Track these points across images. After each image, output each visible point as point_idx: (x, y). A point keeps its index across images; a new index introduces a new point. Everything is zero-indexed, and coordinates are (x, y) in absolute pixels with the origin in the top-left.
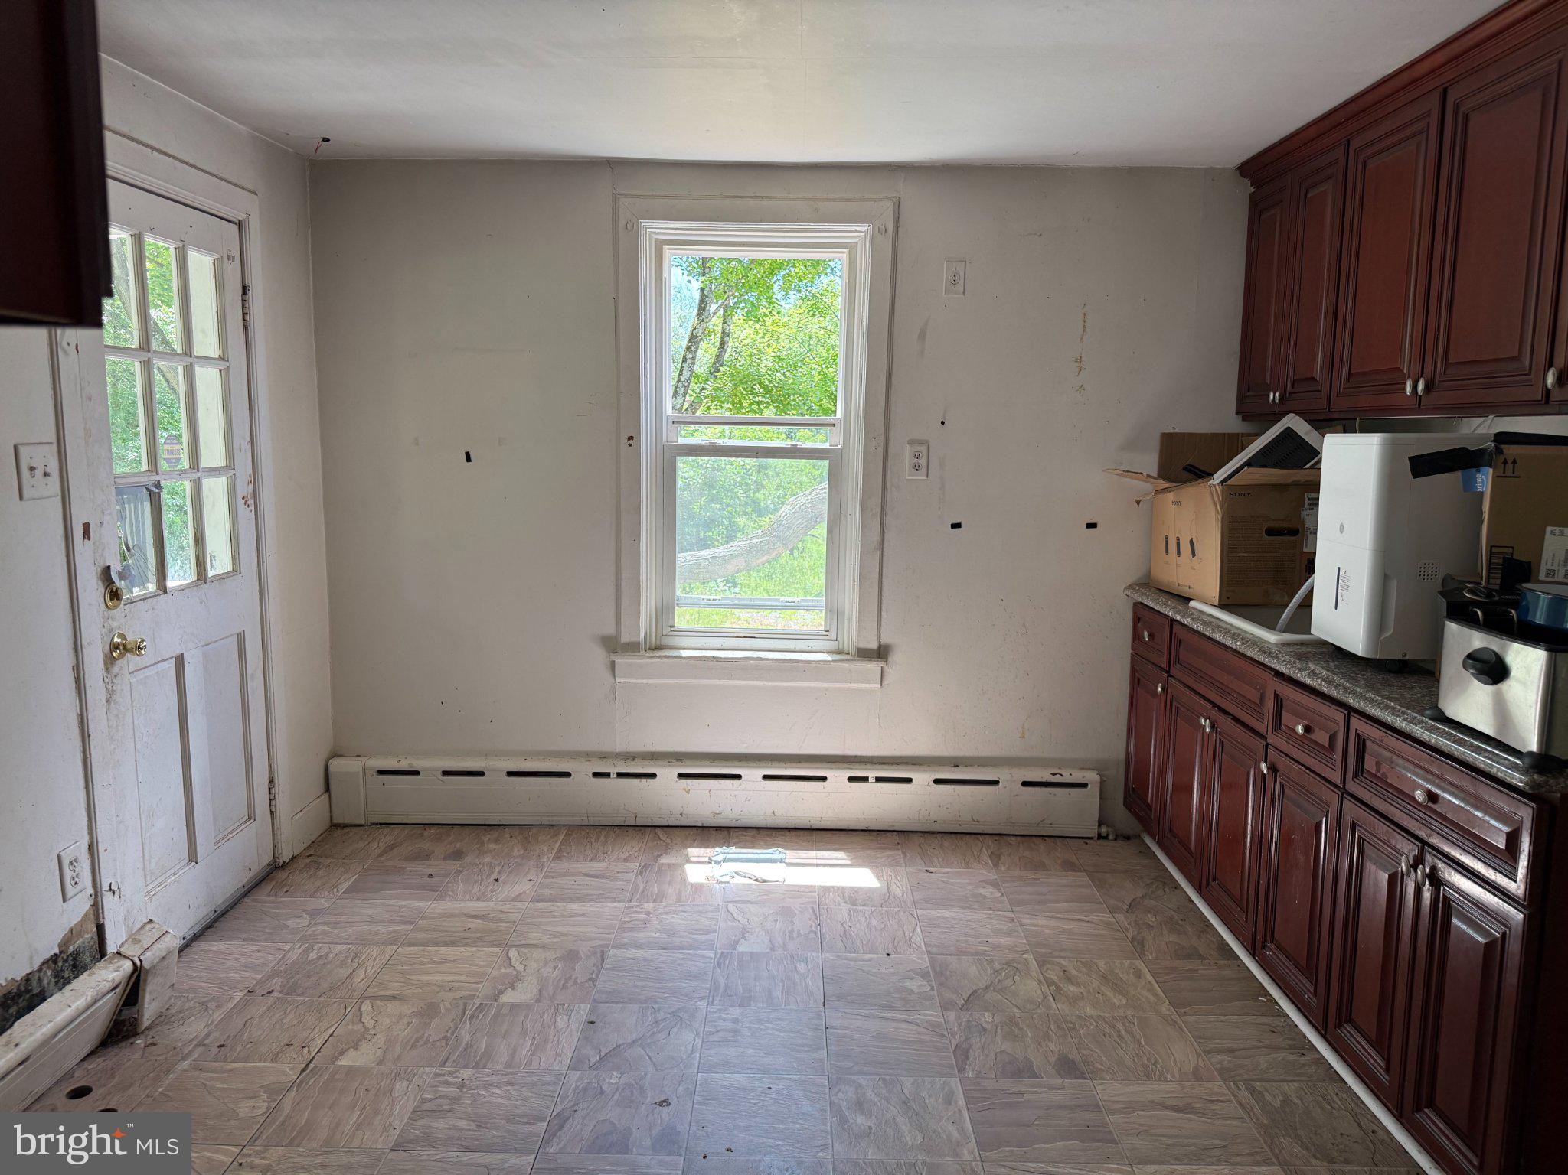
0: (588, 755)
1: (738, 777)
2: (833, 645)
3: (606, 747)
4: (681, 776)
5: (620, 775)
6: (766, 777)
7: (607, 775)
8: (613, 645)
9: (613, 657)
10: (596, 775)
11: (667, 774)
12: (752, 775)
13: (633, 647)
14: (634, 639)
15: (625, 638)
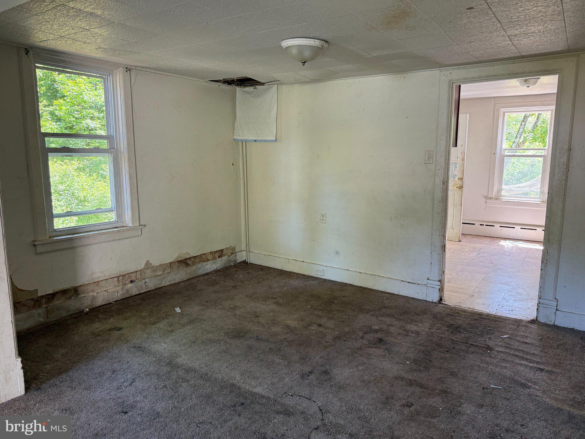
0: (479, 221)
1: (514, 228)
2: (541, 200)
3: (483, 220)
4: (500, 226)
5: (486, 225)
6: (521, 228)
7: (483, 225)
8: (486, 198)
9: (486, 200)
10: (481, 225)
11: (497, 226)
12: (518, 228)
13: (491, 198)
14: (491, 196)
15: (489, 196)
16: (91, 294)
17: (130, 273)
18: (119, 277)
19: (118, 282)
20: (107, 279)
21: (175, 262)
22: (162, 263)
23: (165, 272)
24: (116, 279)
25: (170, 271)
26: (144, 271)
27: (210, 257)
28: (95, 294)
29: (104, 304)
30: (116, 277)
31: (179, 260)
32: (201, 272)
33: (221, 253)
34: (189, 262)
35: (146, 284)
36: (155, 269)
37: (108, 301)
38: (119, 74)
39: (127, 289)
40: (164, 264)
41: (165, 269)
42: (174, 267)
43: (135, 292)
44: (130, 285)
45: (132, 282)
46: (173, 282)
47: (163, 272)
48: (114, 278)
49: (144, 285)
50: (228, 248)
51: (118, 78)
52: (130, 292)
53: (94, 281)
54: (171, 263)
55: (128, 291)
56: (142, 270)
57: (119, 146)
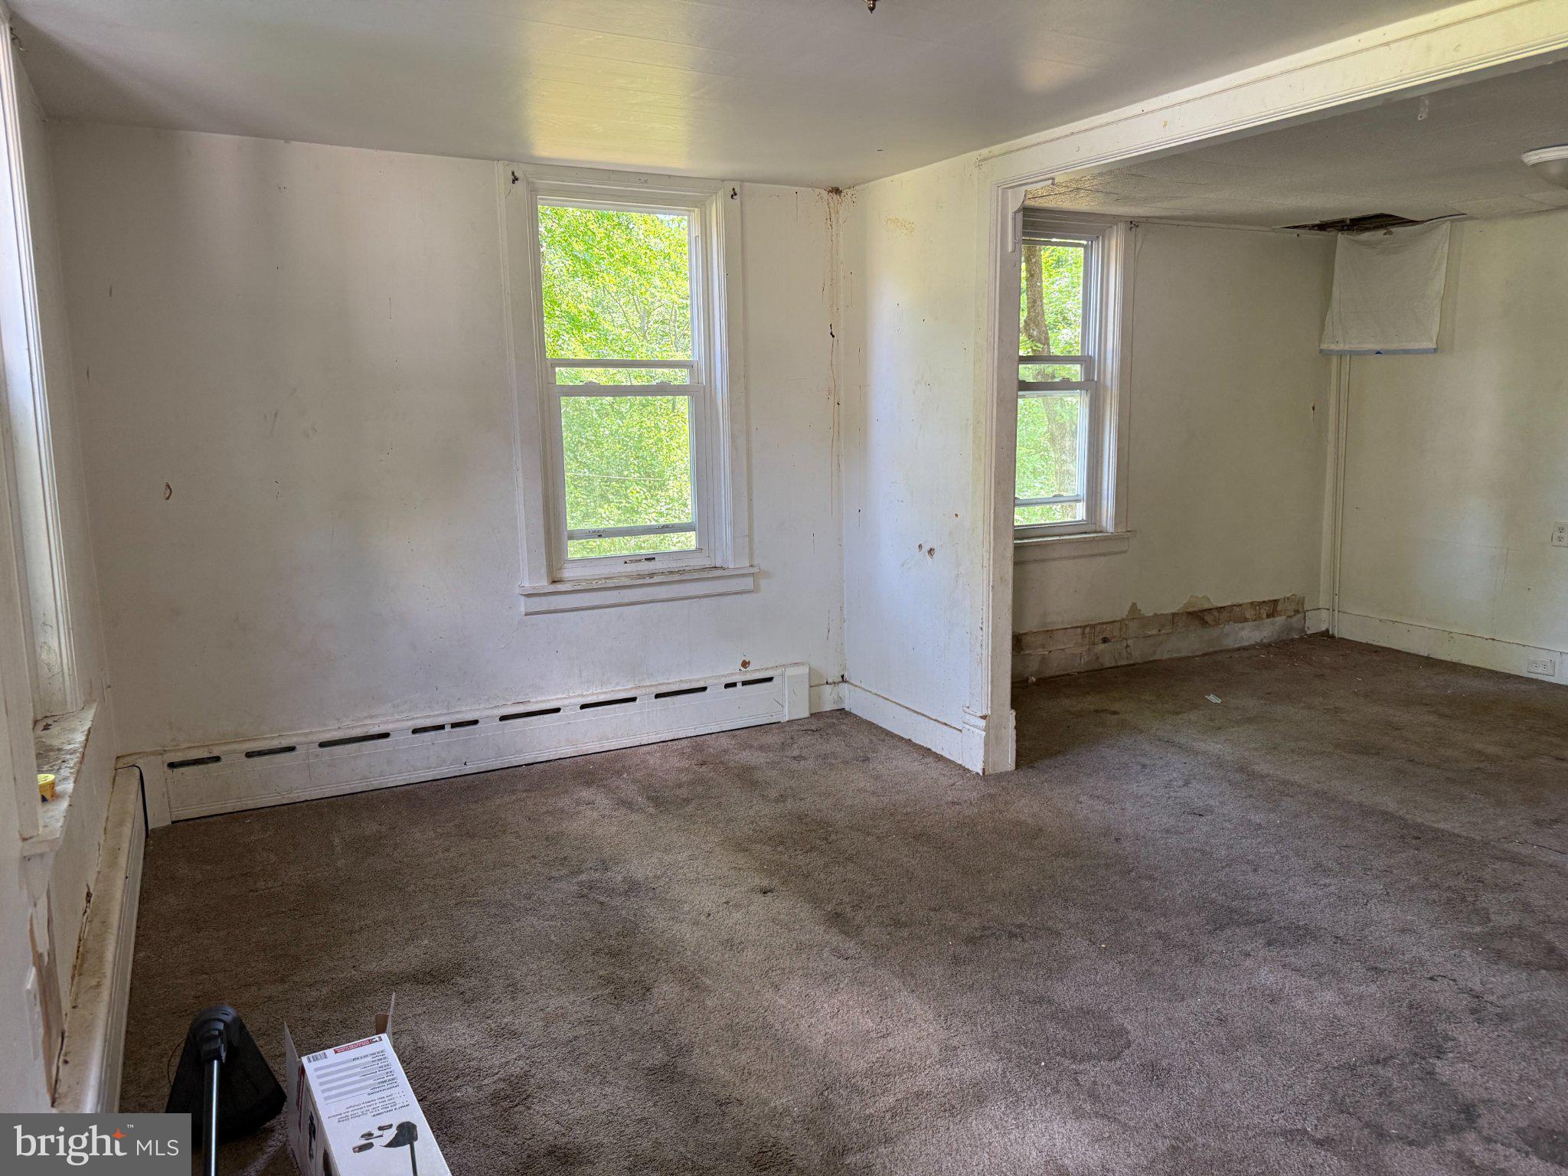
16: (1041, 651)
17: (1103, 623)
18: (1085, 627)
19: (1083, 638)
20: (1066, 629)
21: (1182, 614)
22: (1158, 613)
23: (1163, 632)
24: (1079, 631)
25: (1171, 631)
26: (1127, 622)
27: (1250, 613)
28: (1047, 653)
29: (1057, 674)
30: (1080, 627)
31: (1190, 610)
32: (1230, 643)
33: (1272, 608)
34: (1209, 618)
35: (1128, 648)
36: (1145, 622)
37: (1064, 671)
38: (1117, 237)
39: (1097, 654)
40: (1161, 615)
41: (1163, 626)
42: (1180, 624)
43: (1108, 661)
44: (1102, 646)
45: (1105, 640)
46: (1175, 655)
47: (1159, 631)
48: (1076, 627)
49: (1124, 651)
50: (1288, 599)
51: (1113, 243)
52: (1101, 660)
53: (1045, 629)
54: (1174, 615)
55: (1098, 658)
56: (1123, 620)
57: (1102, 377)
